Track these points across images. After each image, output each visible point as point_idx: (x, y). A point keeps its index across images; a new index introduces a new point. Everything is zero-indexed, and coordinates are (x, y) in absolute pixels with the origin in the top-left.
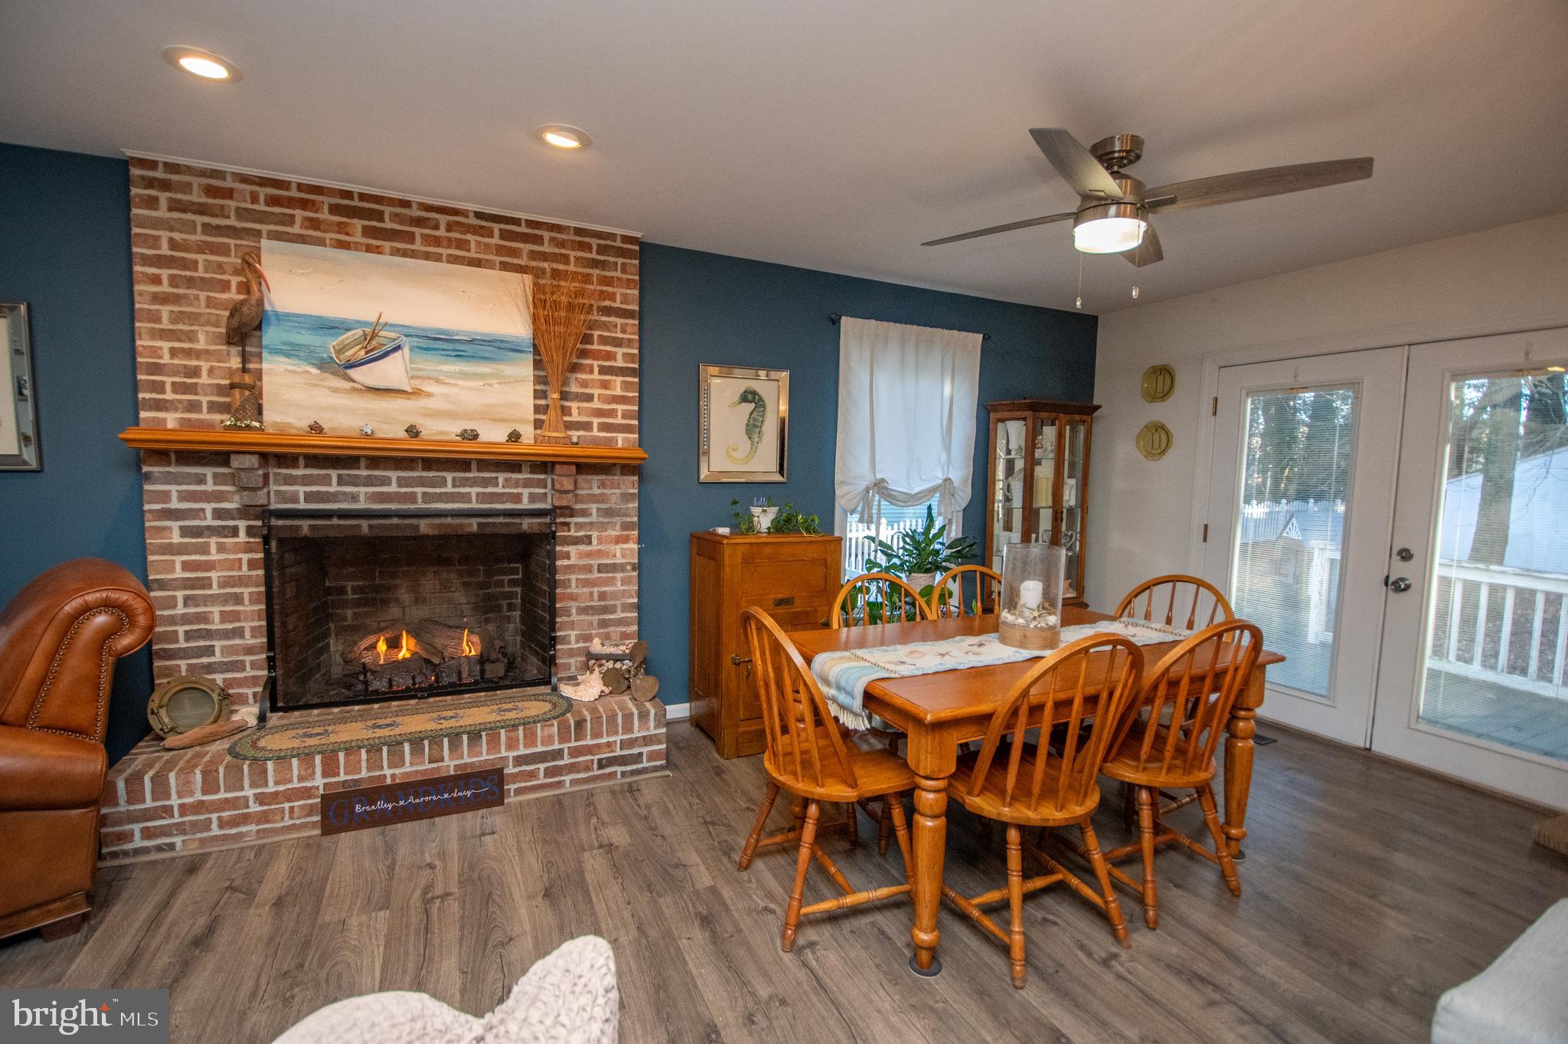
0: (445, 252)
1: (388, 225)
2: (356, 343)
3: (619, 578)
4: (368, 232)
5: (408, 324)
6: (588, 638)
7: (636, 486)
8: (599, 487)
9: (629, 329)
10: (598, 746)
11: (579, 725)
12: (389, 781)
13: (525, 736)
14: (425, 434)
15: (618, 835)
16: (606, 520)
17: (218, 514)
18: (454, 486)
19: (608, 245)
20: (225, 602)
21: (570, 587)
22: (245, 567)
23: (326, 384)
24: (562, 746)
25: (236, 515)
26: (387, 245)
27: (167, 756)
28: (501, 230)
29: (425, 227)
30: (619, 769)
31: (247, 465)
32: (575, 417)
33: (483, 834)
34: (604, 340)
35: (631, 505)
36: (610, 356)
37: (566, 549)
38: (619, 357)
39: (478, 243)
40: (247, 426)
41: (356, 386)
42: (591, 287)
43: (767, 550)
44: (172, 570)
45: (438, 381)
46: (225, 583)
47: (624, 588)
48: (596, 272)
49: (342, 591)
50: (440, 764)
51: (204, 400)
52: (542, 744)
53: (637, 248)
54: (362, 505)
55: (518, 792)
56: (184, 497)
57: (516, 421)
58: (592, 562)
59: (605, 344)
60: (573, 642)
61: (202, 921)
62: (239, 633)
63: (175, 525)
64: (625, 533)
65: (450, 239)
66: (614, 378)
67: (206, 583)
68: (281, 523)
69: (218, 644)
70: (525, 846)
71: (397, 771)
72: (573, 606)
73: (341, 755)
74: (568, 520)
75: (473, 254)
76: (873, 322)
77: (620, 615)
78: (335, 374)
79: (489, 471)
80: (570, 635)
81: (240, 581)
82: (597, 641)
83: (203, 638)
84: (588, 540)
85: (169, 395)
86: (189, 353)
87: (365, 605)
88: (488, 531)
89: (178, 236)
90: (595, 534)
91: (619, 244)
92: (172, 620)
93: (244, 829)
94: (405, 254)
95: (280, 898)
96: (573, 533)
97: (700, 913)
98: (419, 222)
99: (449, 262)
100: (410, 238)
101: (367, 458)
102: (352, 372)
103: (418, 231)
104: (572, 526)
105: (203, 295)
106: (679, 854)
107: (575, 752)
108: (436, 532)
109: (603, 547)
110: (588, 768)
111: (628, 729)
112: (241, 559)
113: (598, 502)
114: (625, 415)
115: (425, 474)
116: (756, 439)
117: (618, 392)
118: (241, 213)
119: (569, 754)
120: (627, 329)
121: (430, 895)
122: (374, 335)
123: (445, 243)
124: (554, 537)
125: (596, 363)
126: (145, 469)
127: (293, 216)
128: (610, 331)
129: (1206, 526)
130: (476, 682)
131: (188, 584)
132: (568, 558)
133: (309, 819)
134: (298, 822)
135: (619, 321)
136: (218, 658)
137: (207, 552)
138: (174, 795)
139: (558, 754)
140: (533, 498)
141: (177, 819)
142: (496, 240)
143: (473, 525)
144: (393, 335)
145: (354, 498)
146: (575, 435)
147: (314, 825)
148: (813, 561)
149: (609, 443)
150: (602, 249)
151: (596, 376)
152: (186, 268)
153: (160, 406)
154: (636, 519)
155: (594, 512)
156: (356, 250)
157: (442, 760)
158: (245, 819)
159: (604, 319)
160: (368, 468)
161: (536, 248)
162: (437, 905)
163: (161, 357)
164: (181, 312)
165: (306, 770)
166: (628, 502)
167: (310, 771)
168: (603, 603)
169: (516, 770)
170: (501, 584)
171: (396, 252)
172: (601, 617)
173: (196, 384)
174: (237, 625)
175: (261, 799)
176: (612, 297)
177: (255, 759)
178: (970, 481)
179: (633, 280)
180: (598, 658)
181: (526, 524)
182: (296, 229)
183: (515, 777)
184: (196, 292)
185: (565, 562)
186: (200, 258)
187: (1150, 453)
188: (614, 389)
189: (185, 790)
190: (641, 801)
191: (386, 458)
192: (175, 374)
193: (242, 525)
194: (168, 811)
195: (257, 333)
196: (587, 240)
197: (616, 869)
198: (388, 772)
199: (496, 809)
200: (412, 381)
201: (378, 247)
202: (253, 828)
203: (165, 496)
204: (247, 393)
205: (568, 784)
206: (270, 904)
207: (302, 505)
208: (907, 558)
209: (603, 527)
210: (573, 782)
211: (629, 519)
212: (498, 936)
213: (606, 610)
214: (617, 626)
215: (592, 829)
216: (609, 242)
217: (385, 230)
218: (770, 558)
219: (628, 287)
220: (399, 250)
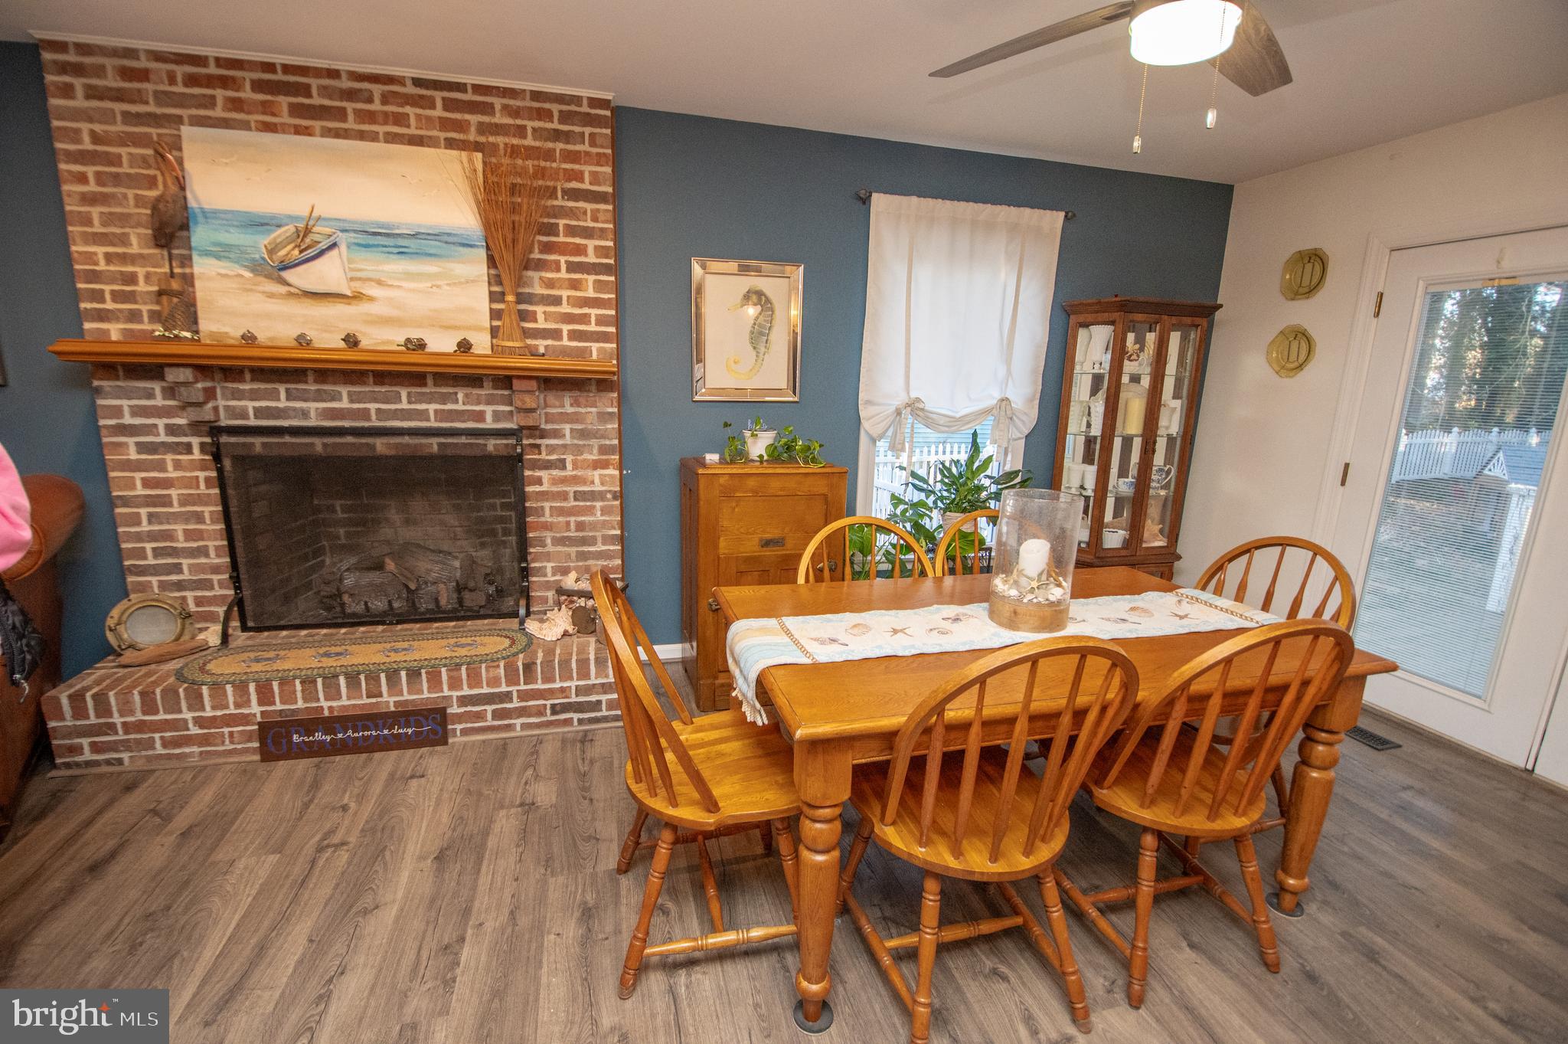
0: (381, 129)
1: (317, 100)
2: (289, 241)
3: (598, 508)
4: (296, 110)
5: (344, 217)
6: (565, 571)
7: (615, 404)
8: (572, 405)
9: (601, 217)
10: (551, 691)
11: (529, 667)
12: (326, 713)
13: (468, 676)
14: (365, 343)
15: (545, 793)
16: (581, 443)
17: (171, 430)
18: (409, 402)
19: (572, 110)
20: (187, 521)
21: (543, 515)
22: (202, 485)
23: (261, 288)
24: (510, 689)
25: (188, 431)
26: (317, 125)
27: (122, 671)
28: (444, 99)
29: (358, 101)
30: (575, 716)
31: (182, 379)
32: (541, 324)
33: (412, 777)
34: (571, 231)
35: (609, 426)
36: (580, 250)
37: (538, 473)
38: (591, 251)
39: (418, 117)
40: (176, 336)
41: (292, 290)
42: (554, 165)
43: (751, 483)
44: (133, 487)
45: (380, 283)
46: (185, 501)
47: (604, 518)
48: (560, 146)
49: (331, 509)
50: (379, 699)
51: (145, 309)
52: (488, 685)
53: (608, 113)
54: (313, 422)
55: (464, 732)
56: (136, 412)
57: (469, 328)
58: (567, 489)
59: (574, 236)
60: (549, 574)
61: (111, 844)
62: (203, 552)
63: (131, 441)
64: (604, 457)
65: (386, 114)
66: (585, 276)
67: (166, 501)
68: (233, 440)
69: (185, 562)
70: (446, 795)
71: (334, 704)
72: (548, 536)
73: (275, 685)
74: (538, 441)
75: (413, 131)
76: (914, 199)
77: (600, 547)
78: (268, 277)
79: (447, 385)
80: (546, 567)
81: (199, 500)
82: (573, 575)
83: (170, 555)
84: (561, 464)
85: (109, 305)
86: (124, 258)
87: (357, 525)
88: (449, 452)
89: (98, 128)
90: (569, 458)
91: (585, 109)
92: (138, 537)
93: (187, 750)
94: (337, 134)
95: (191, 827)
96: (544, 456)
97: (586, 903)
98: (350, 95)
99: (387, 141)
100: (342, 115)
101: (315, 370)
102: (286, 275)
103: (350, 106)
104: (543, 448)
105: (131, 193)
106: (599, 825)
107: (524, 696)
108: (393, 452)
109: (579, 473)
110: (540, 712)
111: (584, 674)
112: (197, 477)
113: (571, 422)
114: (601, 321)
115: (377, 389)
116: (763, 349)
117: (590, 293)
118: (162, 98)
119: (518, 697)
120: (598, 215)
121: (326, 842)
122: (307, 231)
123: (380, 119)
124: (521, 460)
125: (563, 259)
126: (96, 383)
127: (213, 97)
128: (578, 219)
129: (1347, 466)
130: (454, 610)
131: (150, 501)
132: (540, 483)
133: (250, 745)
134: (239, 746)
135: (589, 207)
136: (186, 576)
137: (164, 470)
138: (116, 714)
139: (507, 697)
140: (497, 416)
141: (121, 736)
142: (438, 112)
143: (434, 444)
144: (328, 230)
145: (305, 414)
146: (541, 344)
147: (253, 751)
148: (811, 496)
149: (583, 353)
150: (565, 117)
151: (563, 274)
152: (111, 164)
153: (102, 316)
154: (616, 442)
155: (568, 433)
156: (284, 132)
157: (380, 695)
158: (188, 740)
159: (571, 204)
160: (316, 381)
161: (486, 119)
162: (327, 855)
163: (96, 264)
164: (111, 214)
165: (241, 696)
166: (605, 422)
167: (245, 699)
168: (581, 534)
169: (462, 710)
170: (493, 507)
171: (328, 133)
172: (580, 549)
173: (134, 291)
174: (201, 543)
175: (200, 722)
176: (579, 177)
177: (194, 683)
178: (1037, 402)
179: (604, 154)
180: (570, 593)
181: (492, 445)
182: (218, 112)
183: (460, 718)
184: (123, 190)
185: (537, 488)
186: (123, 151)
187: (1283, 367)
188: (586, 290)
189: (126, 709)
190: (588, 755)
191: (334, 371)
192: (112, 281)
193: (195, 441)
194: (112, 727)
195: (184, 233)
196: (547, 106)
197: (524, 833)
198: (325, 704)
199: (438, 748)
200: (353, 284)
201: (307, 128)
202: (196, 749)
203: (117, 412)
204: (175, 300)
205: (518, 728)
206: (179, 832)
207: (253, 422)
208: (945, 494)
209: (578, 450)
210: (524, 726)
211: (608, 442)
212: (367, 900)
213: (584, 541)
214: (598, 559)
215: (523, 781)
216: (573, 108)
217: (313, 107)
218: (755, 492)
219: (598, 164)
220: (330, 130)
